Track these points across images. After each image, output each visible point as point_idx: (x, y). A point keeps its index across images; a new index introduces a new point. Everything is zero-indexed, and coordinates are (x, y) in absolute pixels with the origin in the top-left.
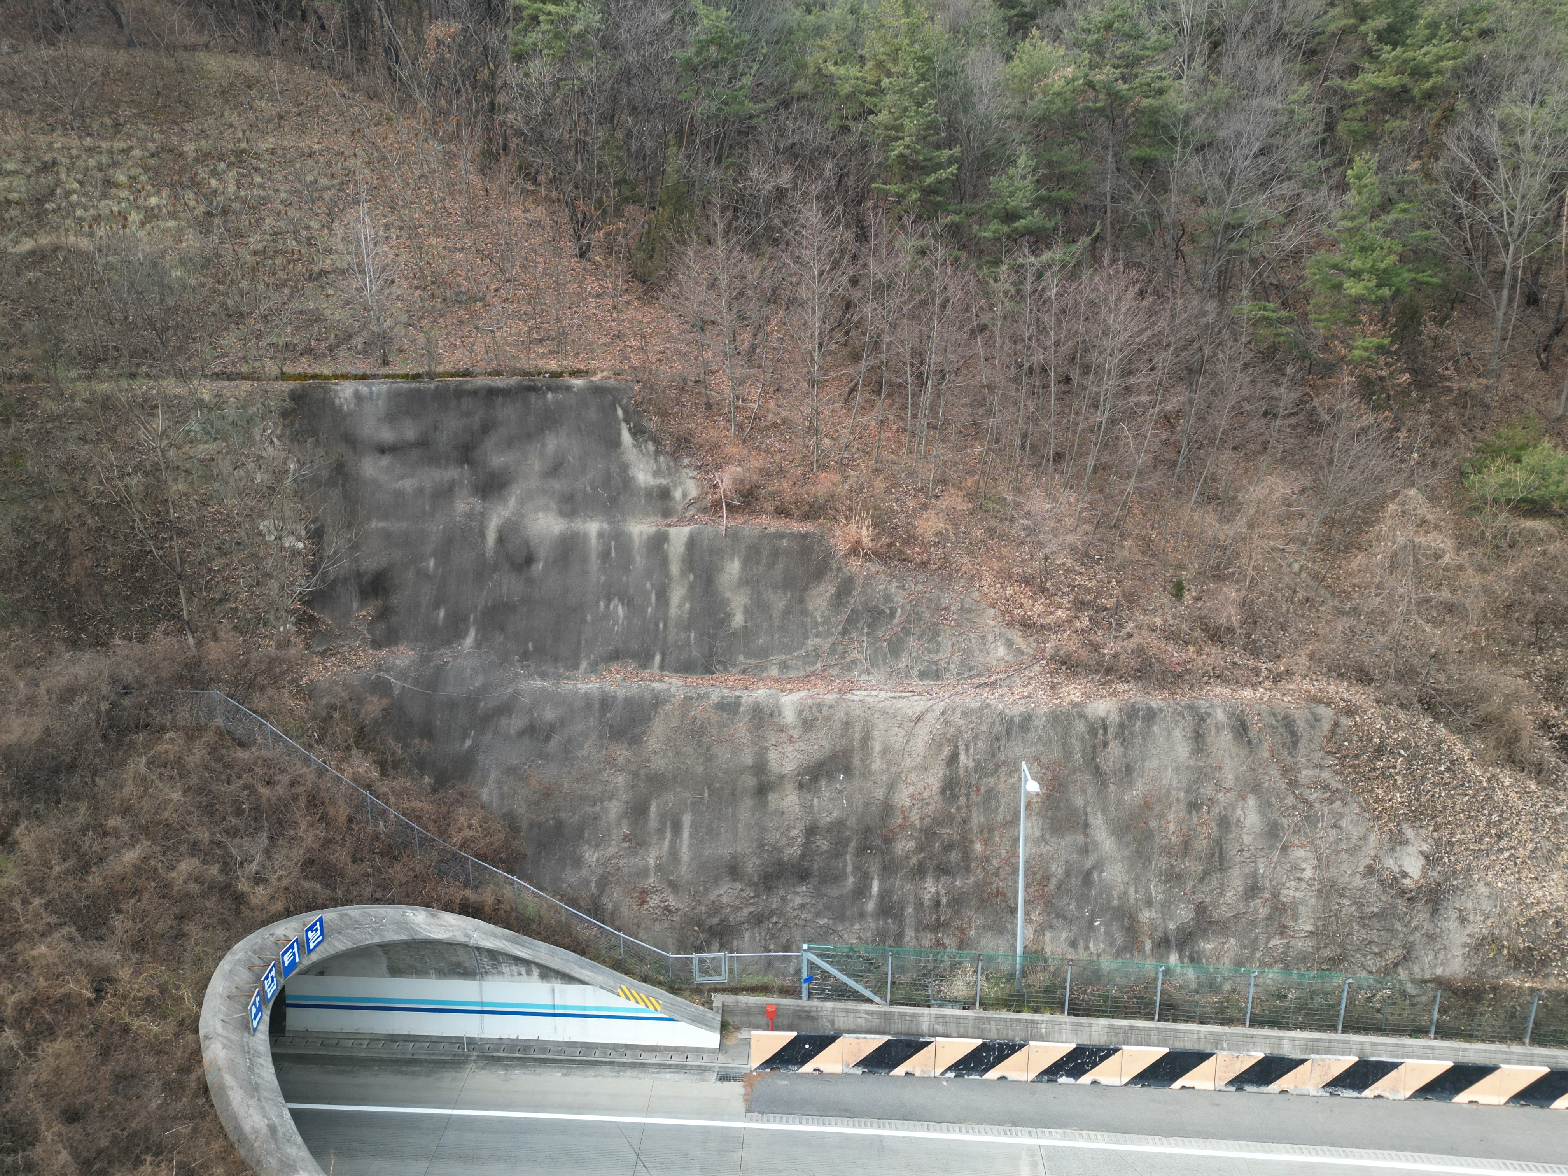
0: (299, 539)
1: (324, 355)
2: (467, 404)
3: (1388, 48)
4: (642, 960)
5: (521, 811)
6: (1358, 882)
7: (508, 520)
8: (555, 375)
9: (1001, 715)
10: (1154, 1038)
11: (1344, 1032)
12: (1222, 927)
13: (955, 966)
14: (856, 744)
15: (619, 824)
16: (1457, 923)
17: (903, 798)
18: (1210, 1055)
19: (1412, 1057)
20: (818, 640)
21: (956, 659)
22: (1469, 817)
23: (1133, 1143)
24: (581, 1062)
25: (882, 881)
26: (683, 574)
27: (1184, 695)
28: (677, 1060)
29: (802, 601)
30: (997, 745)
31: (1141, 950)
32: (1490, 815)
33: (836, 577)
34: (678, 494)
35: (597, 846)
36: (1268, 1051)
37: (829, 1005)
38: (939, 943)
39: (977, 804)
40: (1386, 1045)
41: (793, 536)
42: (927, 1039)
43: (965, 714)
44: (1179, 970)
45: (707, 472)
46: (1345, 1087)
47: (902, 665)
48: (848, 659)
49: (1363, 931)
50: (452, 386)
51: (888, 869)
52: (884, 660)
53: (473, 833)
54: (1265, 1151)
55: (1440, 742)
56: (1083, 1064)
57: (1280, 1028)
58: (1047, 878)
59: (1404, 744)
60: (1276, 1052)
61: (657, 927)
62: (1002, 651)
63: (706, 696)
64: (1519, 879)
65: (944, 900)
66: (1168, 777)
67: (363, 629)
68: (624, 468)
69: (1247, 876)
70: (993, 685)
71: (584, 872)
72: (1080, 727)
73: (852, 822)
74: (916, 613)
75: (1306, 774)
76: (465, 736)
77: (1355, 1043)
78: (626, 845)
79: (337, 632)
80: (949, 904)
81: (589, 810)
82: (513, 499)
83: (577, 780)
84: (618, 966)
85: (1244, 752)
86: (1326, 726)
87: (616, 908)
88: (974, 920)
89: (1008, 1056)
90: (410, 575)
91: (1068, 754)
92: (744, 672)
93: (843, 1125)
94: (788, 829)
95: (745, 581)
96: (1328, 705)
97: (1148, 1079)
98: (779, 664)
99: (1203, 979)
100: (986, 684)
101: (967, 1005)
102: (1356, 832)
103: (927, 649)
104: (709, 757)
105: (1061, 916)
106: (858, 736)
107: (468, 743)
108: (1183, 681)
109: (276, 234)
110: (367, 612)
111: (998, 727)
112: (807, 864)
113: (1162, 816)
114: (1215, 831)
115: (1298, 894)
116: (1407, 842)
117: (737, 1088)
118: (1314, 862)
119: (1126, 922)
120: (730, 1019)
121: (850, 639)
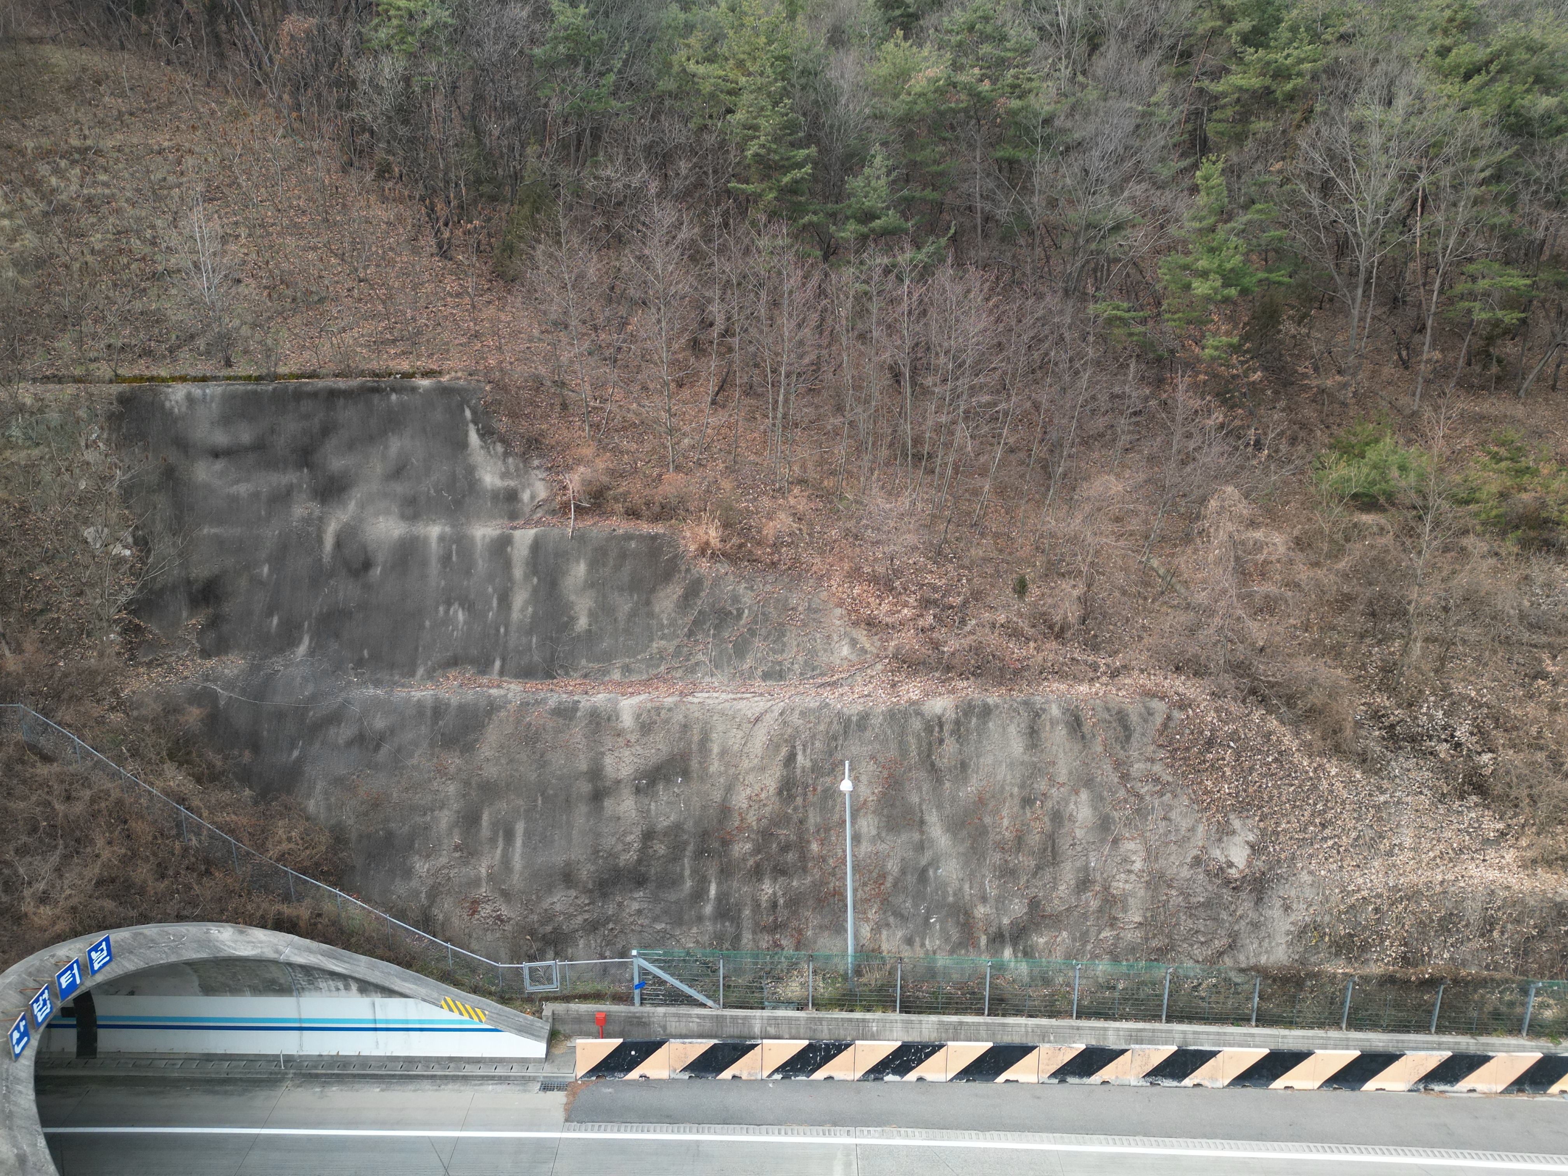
0: (125, 547)
1: (164, 357)
2: (306, 406)
3: (1252, 50)
4: (474, 971)
5: (350, 822)
6: (1185, 873)
7: (347, 524)
8: (406, 375)
9: (839, 714)
10: (983, 1033)
11: (1168, 1022)
12: (1055, 921)
13: (793, 965)
14: (694, 747)
15: (450, 834)
16: (1281, 911)
17: (740, 799)
18: (1033, 1048)
19: (1230, 1045)
20: (663, 642)
21: (801, 659)
22: (1294, 807)
23: (949, 1139)
24: (401, 1077)
25: (719, 884)
26: (526, 577)
27: (1021, 691)
28: (501, 1071)
29: (648, 603)
30: (833, 744)
31: (976, 946)
32: (1315, 804)
33: (685, 579)
34: (526, 496)
35: (428, 856)
36: (1094, 1043)
37: (661, 1010)
38: (777, 945)
39: (813, 804)
40: (1208, 1033)
41: (642, 538)
42: (753, 1042)
43: (803, 714)
44: (1012, 965)
45: (558, 474)
46: (1165, 1076)
47: (746, 666)
48: (693, 661)
49: (1190, 921)
50: (291, 388)
51: (725, 873)
52: (729, 662)
53: (292, 846)
54: (1079, 1143)
55: (1270, 733)
56: (909, 1061)
57: (1106, 1019)
58: (883, 876)
59: (1234, 736)
60: (1102, 1044)
61: (489, 937)
62: (845, 651)
63: (544, 701)
64: (1341, 867)
65: (781, 901)
66: (1003, 772)
67: (192, 638)
68: (470, 470)
69: (1079, 870)
70: (834, 684)
71: (414, 883)
72: (916, 724)
73: (689, 825)
74: (763, 614)
75: (1138, 768)
76: (293, 746)
77: (1178, 1032)
78: (457, 855)
79: (164, 641)
80: (787, 905)
81: (419, 820)
82: (353, 503)
83: (407, 790)
84: (446, 977)
85: (1078, 747)
86: (1159, 720)
87: (447, 919)
88: (811, 919)
89: (835, 1056)
90: (243, 583)
91: (904, 751)
92: (585, 676)
93: (661, 1131)
94: (625, 834)
95: (591, 584)
96: (1162, 699)
97: (972, 1074)
98: (622, 668)
99: (1036, 971)
100: (829, 684)
101: (801, 1006)
102: (1185, 824)
103: (772, 649)
104: (543, 764)
105: (898, 914)
106: (696, 738)
107: (296, 753)
108: (1022, 678)
109: (119, 233)
110: (197, 621)
111: (835, 726)
112: (643, 869)
113: (996, 812)
114: (1048, 825)
115: (1127, 886)
116: (1234, 832)
117: (559, 1098)
118: (1143, 854)
119: (962, 918)
120: (560, 1027)
121: (696, 641)
